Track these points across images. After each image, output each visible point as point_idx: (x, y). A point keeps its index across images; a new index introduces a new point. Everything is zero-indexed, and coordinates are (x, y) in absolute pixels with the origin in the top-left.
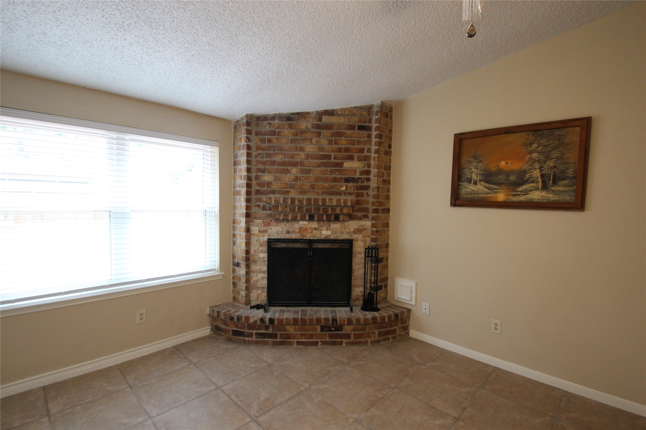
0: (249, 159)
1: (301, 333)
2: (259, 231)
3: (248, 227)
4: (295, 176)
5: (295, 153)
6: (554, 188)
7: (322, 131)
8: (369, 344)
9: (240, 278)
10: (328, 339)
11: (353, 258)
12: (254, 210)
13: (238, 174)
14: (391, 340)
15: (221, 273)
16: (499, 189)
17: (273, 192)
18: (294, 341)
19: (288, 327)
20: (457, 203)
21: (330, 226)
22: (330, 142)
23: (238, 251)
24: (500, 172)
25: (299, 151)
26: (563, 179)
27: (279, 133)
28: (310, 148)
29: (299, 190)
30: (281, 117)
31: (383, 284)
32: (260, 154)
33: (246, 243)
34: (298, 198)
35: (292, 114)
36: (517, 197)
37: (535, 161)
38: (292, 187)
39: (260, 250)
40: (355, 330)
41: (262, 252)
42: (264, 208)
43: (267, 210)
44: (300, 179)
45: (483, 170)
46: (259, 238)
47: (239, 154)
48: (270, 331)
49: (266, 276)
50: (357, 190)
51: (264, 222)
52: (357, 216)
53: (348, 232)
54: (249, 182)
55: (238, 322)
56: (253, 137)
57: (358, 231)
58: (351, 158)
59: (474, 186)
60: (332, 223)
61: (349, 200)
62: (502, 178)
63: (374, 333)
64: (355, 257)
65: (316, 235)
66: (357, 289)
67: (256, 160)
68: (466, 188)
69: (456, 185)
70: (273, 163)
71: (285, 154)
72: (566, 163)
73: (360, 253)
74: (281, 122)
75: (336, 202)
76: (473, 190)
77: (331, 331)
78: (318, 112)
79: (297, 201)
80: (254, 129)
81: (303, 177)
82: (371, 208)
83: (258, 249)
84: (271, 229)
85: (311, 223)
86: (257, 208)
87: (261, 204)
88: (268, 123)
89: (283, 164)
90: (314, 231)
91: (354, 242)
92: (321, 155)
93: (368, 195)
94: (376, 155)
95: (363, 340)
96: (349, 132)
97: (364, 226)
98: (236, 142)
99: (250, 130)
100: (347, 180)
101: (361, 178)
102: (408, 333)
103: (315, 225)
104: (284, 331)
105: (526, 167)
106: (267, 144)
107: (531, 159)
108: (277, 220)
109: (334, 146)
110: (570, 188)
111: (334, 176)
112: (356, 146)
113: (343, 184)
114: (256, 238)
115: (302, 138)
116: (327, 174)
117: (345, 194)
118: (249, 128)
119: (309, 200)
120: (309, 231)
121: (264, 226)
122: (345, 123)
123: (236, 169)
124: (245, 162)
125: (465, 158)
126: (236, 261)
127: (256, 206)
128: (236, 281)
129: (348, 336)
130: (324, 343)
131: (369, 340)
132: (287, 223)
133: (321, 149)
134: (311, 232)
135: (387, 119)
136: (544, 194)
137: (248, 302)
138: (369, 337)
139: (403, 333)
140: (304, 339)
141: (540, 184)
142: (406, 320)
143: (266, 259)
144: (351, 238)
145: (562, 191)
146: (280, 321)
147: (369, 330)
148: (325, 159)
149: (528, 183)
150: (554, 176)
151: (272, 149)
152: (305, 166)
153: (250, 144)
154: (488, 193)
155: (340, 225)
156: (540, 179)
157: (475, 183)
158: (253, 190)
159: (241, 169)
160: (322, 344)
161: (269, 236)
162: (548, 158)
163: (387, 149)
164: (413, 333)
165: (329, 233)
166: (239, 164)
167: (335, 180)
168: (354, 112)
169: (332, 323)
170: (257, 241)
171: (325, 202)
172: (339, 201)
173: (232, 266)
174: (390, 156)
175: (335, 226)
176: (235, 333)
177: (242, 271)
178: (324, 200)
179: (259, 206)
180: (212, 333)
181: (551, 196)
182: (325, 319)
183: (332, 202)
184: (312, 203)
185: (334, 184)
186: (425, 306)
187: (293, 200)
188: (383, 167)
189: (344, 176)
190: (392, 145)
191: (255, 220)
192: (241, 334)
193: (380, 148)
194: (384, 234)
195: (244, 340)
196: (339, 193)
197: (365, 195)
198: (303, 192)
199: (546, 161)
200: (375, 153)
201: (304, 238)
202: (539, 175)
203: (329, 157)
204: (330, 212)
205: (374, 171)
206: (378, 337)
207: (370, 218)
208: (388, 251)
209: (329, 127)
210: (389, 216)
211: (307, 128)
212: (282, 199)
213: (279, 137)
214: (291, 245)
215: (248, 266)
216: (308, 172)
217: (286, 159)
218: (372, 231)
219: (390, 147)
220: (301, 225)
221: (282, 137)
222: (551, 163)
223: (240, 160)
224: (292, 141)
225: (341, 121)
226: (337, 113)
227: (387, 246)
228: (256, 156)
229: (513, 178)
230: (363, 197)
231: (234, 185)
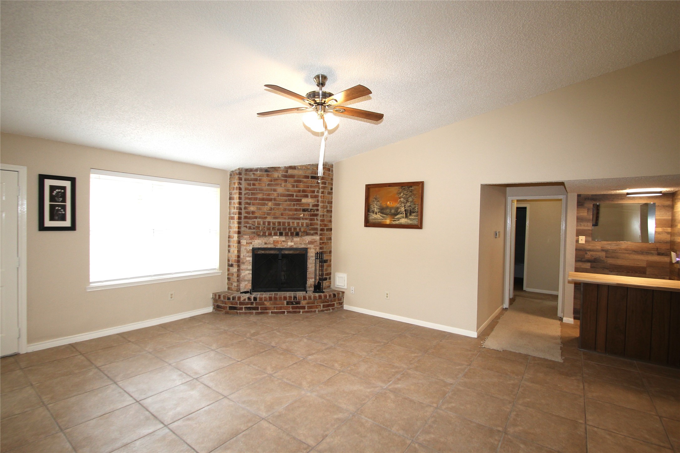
0: (240, 196)
1: (274, 306)
2: (247, 243)
3: (239, 240)
4: (270, 207)
5: (270, 192)
6: (410, 217)
7: (288, 179)
8: (317, 312)
9: (233, 274)
10: (291, 310)
11: (308, 260)
12: (243, 229)
13: (232, 205)
14: (331, 310)
15: (220, 271)
16: (387, 217)
17: (256, 218)
18: (269, 312)
19: (266, 303)
20: (367, 225)
21: (293, 239)
22: (293, 186)
23: (232, 256)
24: (387, 207)
25: (273, 191)
26: (414, 213)
27: (260, 180)
28: (280, 190)
29: (273, 217)
30: (261, 170)
31: (328, 277)
32: (247, 193)
33: (238, 250)
34: (272, 221)
35: (268, 168)
36: (395, 222)
37: (402, 203)
38: (269, 214)
39: (247, 255)
40: (308, 303)
41: (249, 256)
42: (250, 228)
43: (252, 229)
44: (274, 209)
45: (380, 207)
46: (246, 247)
47: (233, 193)
48: (254, 305)
49: (251, 272)
50: (310, 216)
51: (250, 237)
52: (311, 233)
53: (305, 243)
54: (240, 211)
55: (233, 301)
56: (243, 182)
57: (311, 243)
58: (306, 196)
59: (376, 215)
60: (295, 238)
61: (305, 223)
62: (388, 211)
63: (320, 305)
64: (309, 259)
65: (284, 245)
66: (310, 280)
67: (245, 197)
68: (372, 216)
69: (367, 214)
70: (256, 199)
71: (264, 193)
72: (415, 204)
73: (313, 257)
74: (261, 173)
75: (296, 224)
76: (375, 218)
77: (293, 304)
78: (285, 167)
79: (271, 224)
80: (243, 177)
81: (276, 208)
82: (319, 227)
83: (246, 254)
84: (255, 242)
85: (281, 237)
86: (245, 228)
87: (248, 225)
88: (253, 173)
89: (263, 199)
90: (282, 243)
91: (308, 250)
92: (287, 194)
93: (317, 220)
94: (322, 195)
95: (313, 310)
96: (305, 180)
97: (315, 239)
98: (231, 185)
99: (241, 178)
100: (304, 210)
101: (313, 209)
102: (342, 307)
103: (283, 238)
104: (263, 305)
105: (398, 205)
106: (252, 187)
107: (400, 201)
108: (259, 235)
109: (296, 188)
110: (417, 217)
111: (295, 207)
112: (310, 189)
113: (301, 212)
114: (244, 247)
115: (275, 183)
116: (291, 207)
117: (303, 219)
118: (241, 176)
119: (279, 223)
120: (280, 243)
121: (250, 240)
122: (303, 174)
123: (231, 202)
124: (238, 198)
125: (371, 199)
126: (230, 263)
127: (244, 226)
128: (230, 277)
129: (303, 308)
130: (288, 312)
131: (317, 310)
132: (265, 237)
133: (288, 190)
134: (281, 243)
135: (329, 172)
136: (406, 220)
137: (238, 290)
138: (317, 308)
139: (339, 306)
140: (276, 310)
141: (404, 215)
142: (341, 298)
143: (251, 261)
144: (307, 247)
145: (413, 219)
146: (261, 299)
147: (317, 303)
148: (290, 197)
149: (400, 214)
150: (410, 210)
151: (255, 190)
152: (277, 201)
153: (241, 186)
154: (382, 220)
155: (300, 239)
156: (404, 212)
157: (376, 214)
158: (243, 216)
159: (234, 203)
160: (287, 313)
161: (253, 246)
162: (407, 201)
163: (330, 191)
164: (346, 307)
165: (293, 244)
166: (233, 199)
167: (296, 210)
168: (308, 168)
169: (294, 300)
170: (245, 249)
171: (290, 224)
172: (298, 223)
173: (227, 267)
174: (332, 195)
175: (297, 239)
176: (231, 308)
177: (234, 270)
178: (289, 223)
179: (246, 227)
180: (214, 310)
181: (409, 221)
182: (289, 296)
183: (294, 224)
184: (281, 225)
185: (295, 212)
186: (353, 288)
187: (269, 223)
188: (327, 202)
189: (302, 208)
190: (333, 188)
191: (244, 236)
192: (235, 308)
193: (324, 190)
194: (328, 245)
195: (237, 312)
196: (299, 219)
197: (316, 220)
198: (275, 218)
199: (407, 203)
200: (321, 194)
201: (276, 247)
202: (404, 210)
203: (292, 195)
204: (293, 231)
205: (320, 204)
206: (323, 308)
207: (319, 234)
208: (331, 256)
209: (292, 176)
210: (332, 233)
211: (278, 177)
212: (262, 222)
213: (261, 182)
214: (268, 252)
215: (239, 266)
216: (279, 205)
217: (265, 197)
218: (320, 242)
219: (332, 189)
220: (274, 239)
221: (262, 182)
222: (408, 204)
223: (234, 197)
224: (269, 185)
225: (300, 173)
226: (298, 168)
227: (330, 252)
228: (245, 194)
229: (393, 211)
230: (314, 221)
231: (229, 213)
